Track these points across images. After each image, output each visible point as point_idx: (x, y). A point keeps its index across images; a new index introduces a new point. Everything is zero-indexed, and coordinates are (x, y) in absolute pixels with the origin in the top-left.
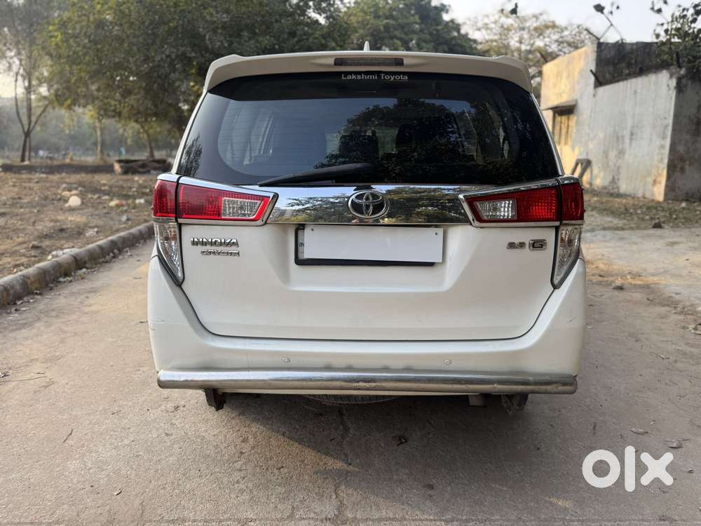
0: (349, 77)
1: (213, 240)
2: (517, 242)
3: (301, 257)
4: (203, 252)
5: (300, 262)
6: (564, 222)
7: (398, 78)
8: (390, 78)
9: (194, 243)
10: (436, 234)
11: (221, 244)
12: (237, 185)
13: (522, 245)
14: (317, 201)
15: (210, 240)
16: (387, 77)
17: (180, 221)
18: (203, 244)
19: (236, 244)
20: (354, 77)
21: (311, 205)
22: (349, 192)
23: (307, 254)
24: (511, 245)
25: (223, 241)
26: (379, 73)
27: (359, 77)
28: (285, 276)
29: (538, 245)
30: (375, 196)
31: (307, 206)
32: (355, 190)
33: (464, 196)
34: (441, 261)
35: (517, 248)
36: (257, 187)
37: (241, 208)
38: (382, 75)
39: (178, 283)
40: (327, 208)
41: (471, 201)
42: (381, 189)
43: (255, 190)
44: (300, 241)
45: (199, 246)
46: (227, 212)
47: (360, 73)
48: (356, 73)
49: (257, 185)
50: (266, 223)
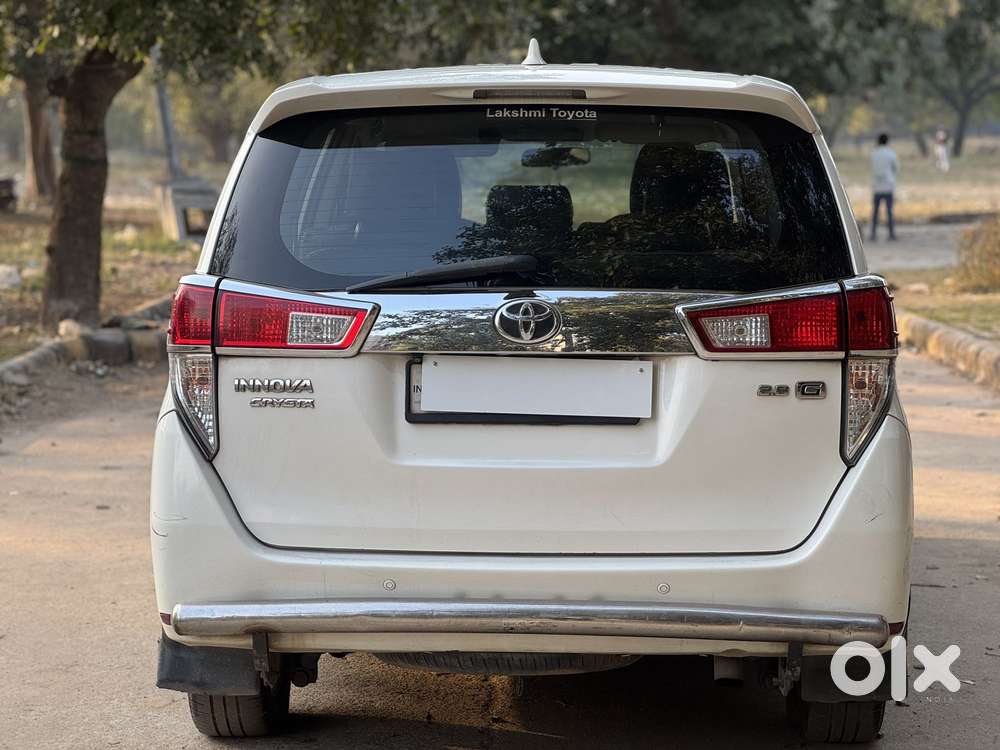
0: (499, 114)
1: (272, 383)
2: (774, 384)
3: (416, 409)
4: (254, 402)
5: (413, 418)
6: (853, 352)
7: (580, 114)
8: (568, 116)
9: (239, 388)
10: (641, 371)
11: (284, 389)
12: (311, 291)
13: (783, 390)
14: (438, 317)
15: (266, 383)
16: (562, 114)
17: (219, 350)
18: (255, 389)
19: (309, 388)
20: (506, 113)
21: (425, 325)
22: (496, 301)
23: (427, 404)
24: (765, 390)
25: (288, 383)
26: (548, 107)
27: (515, 114)
28: (390, 443)
29: (811, 390)
30: (538, 308)
31: (414, 327)
32: (505, 299)
33: (683, 309)
34: (649, 416)
35: (774, 394)
36: (345, 295)
37: (317, 329)
38: (554, 110)
39: (207, 454)
40: (458, 330)
41: (695, 317)
42: (548, 296)
43: (342, 299)
44: (414, 383)
45: (248, 392)
46: (295, 334)
47: (517, 107)
48: (511, 107)
49: (345, 290)
50: (359, 353)
